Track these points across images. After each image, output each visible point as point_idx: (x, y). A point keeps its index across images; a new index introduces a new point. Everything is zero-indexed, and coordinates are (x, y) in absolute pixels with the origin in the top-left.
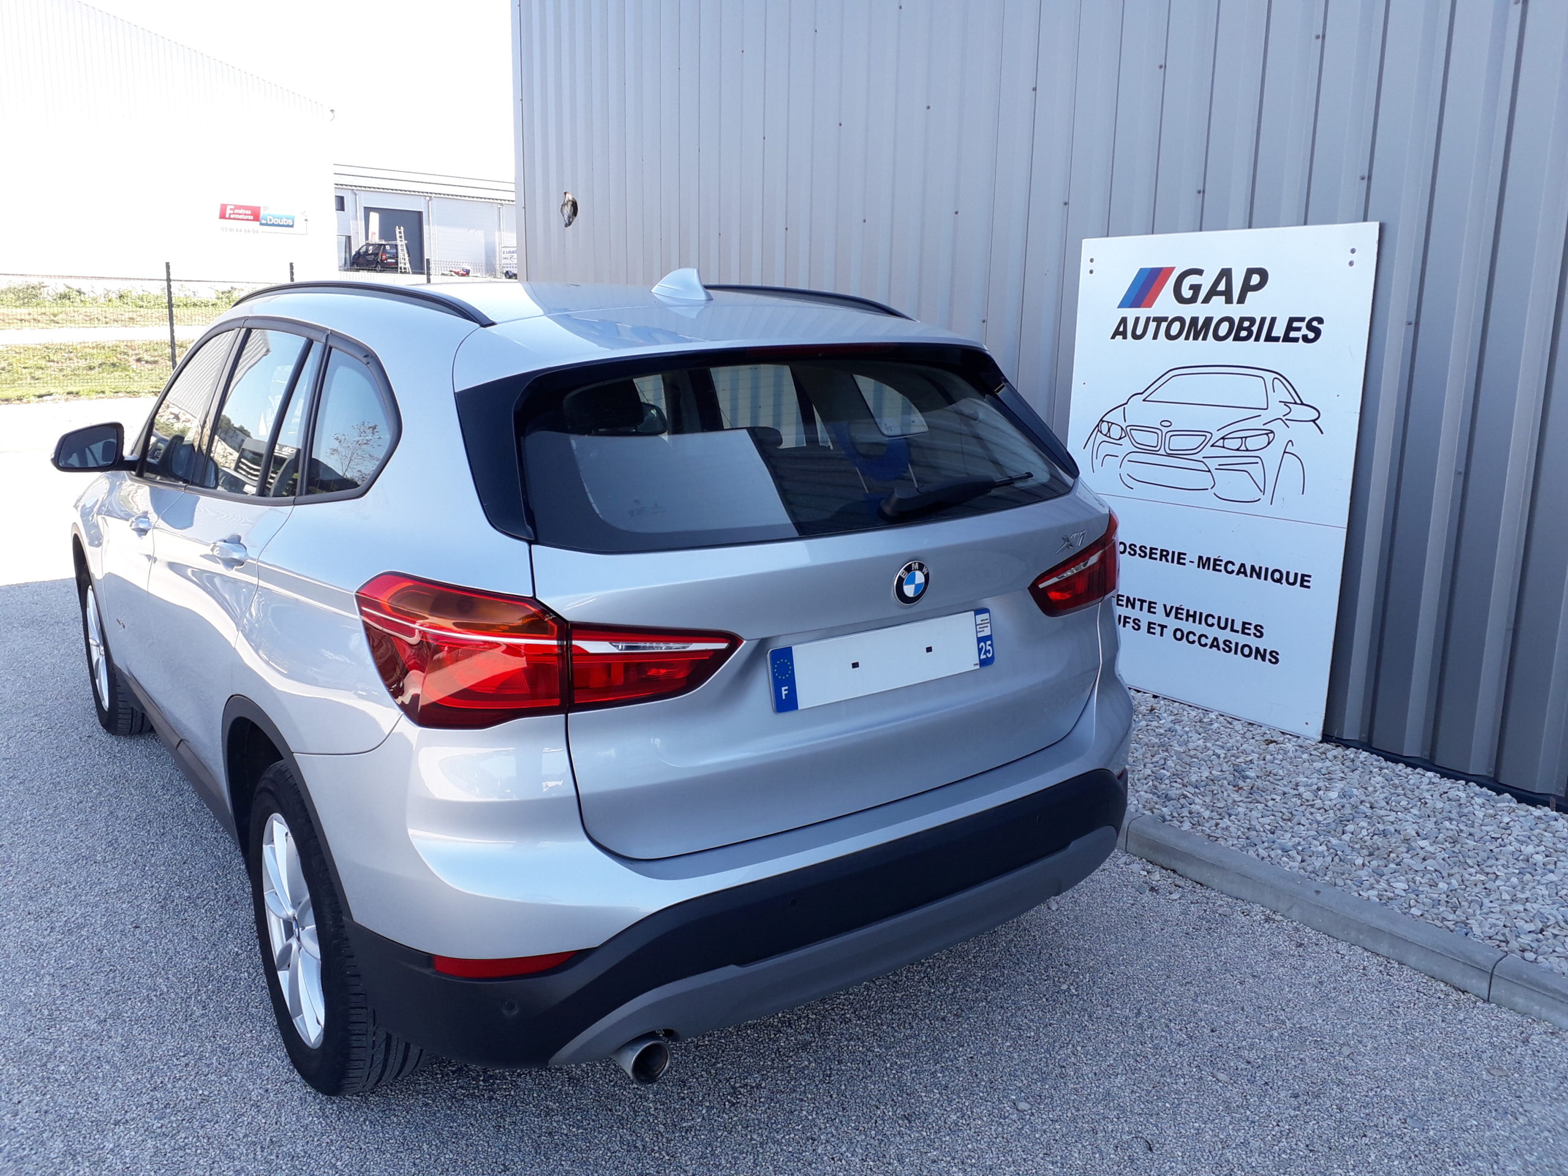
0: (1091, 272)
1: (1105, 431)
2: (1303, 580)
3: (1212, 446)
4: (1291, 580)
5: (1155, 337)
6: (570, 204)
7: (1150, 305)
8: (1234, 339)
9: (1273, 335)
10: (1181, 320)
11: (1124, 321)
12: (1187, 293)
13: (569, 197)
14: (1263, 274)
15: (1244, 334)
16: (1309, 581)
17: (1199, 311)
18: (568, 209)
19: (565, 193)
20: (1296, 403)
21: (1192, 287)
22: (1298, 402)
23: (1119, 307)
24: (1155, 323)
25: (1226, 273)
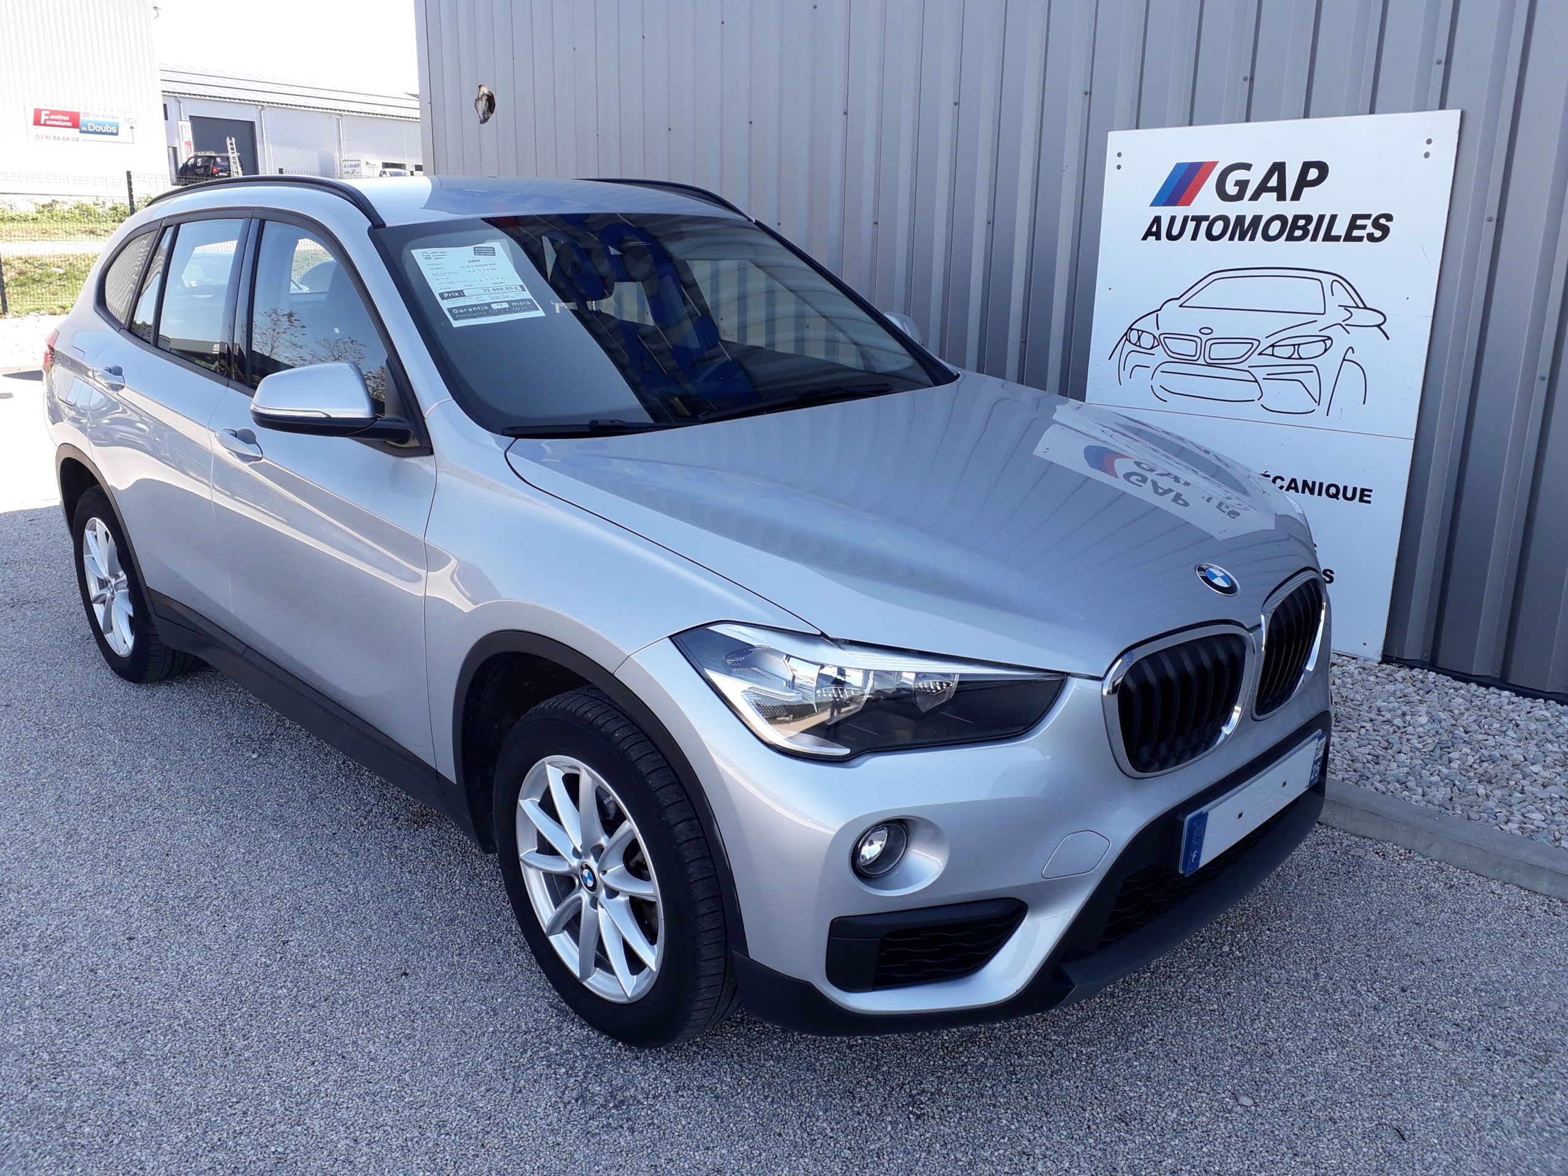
0: (1119, 167)
1: (1134, 338)
2: (1362, 495)
3: (1260, 354)
4: (1349, 494)
5: (1194, 238)
6: (485, 98)
7: (1188, 203)
8: (1287, 240)
9: (1333, 234)
10: (1225, 219)
11: (1157, 220)
12: (1231, 189)
13: (484, 90)
14: (1323, 168)
15: (1298, 233)
16: (1369, 496)
17: (1247, 209)
18: (483, 105)
19: (480, 87)
20: (1358, 307)
21: (1237, 183)
22: (1361, 305)
23: (1151, 205)
24: (1194, 223)
25: (1279, 168)
